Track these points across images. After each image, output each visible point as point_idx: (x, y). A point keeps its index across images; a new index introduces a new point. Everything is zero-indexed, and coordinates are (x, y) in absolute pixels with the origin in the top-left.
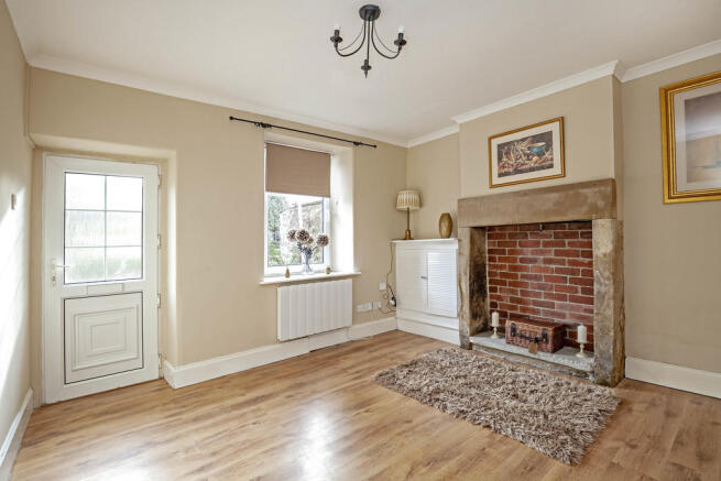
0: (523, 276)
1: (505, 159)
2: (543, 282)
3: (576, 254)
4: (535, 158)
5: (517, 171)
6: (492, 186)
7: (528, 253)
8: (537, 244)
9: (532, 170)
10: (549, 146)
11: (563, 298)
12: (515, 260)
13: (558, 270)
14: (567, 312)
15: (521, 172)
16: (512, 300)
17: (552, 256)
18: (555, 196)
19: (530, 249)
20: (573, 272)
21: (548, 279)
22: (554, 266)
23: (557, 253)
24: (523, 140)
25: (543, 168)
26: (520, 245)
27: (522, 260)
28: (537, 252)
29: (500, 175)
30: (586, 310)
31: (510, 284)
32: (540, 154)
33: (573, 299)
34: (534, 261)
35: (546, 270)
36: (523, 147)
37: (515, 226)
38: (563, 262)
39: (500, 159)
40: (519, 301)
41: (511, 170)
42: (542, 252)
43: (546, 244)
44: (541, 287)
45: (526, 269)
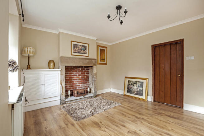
0: (73, 80)
1: (75, 48)
2: (78, 80)
3: (84, 73)
4: (83, 51)
5: (78, 53)
6: (71, 55)
7: (75, 73)
8: (77, 71)
9: (82, 53)
10: (86, 49)
11: (82, 83)
12: (71, 75)
13: (81, 77)
14: (83, 86)
15: (80, 53)
16: (70, 86)
17: (80, 74)
18: (88, 60)
19: (75, 72)
20: (84, 77)
21: (79, 79)
22: (80, 76)
23: (81, 73)
24: (80, 45)
25: (84, 54)
26: (73, 71)
27: (73, 75)
28: (77, 73)
29: (74, 52)
30: (86, 85)
31: (69, 82)
32: (84, 50)
33: (84, 83)
34: (76, 75)
35: (79, 77)
36: (80, 47)
37: (71, 66)
38: (82, 75)
39: (74, 48)
40: (72, 86)
41: (77, 52)
42: (78, 73)
43: (79, 71)
44: (78, 82)
45: (74, 78)
